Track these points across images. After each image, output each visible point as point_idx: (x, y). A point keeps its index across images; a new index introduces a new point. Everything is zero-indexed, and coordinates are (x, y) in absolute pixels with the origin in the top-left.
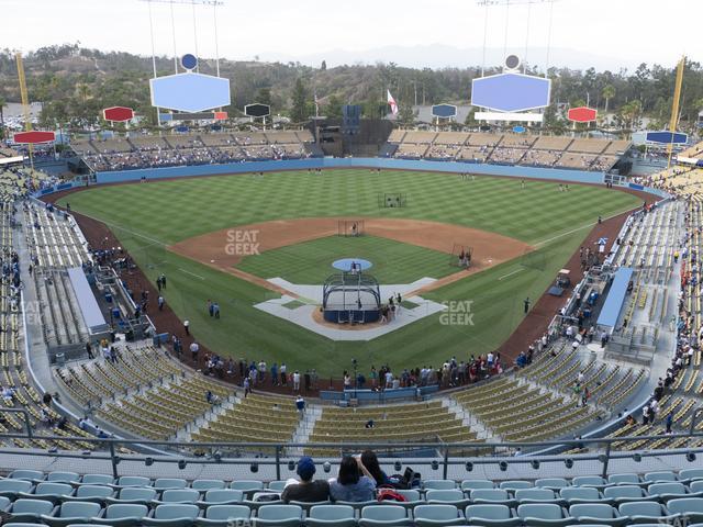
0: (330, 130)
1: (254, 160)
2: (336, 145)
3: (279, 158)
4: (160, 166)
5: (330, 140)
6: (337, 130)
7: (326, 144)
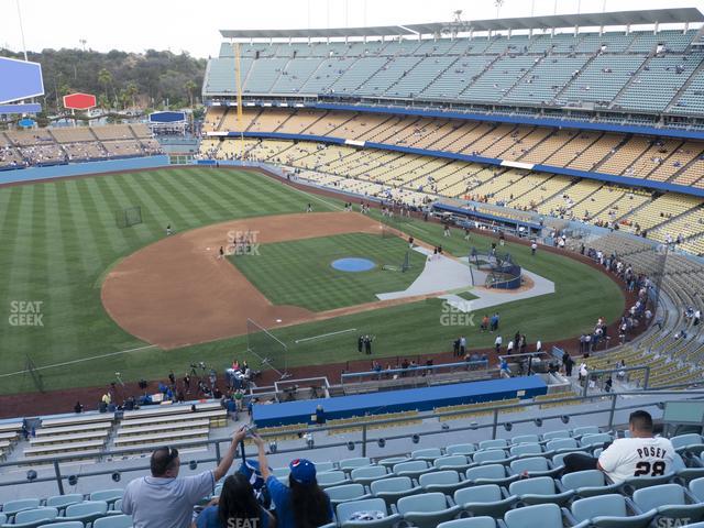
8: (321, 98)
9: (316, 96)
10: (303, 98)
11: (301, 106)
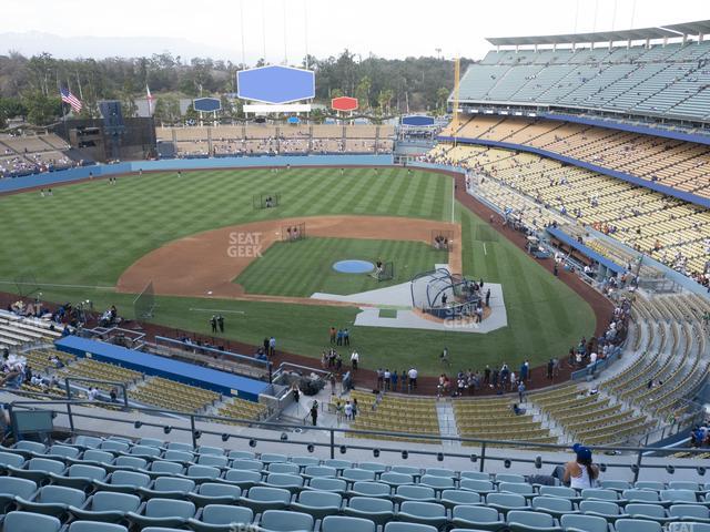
0: (89, 133)
1: (15, 175)
2: (99, 149)
5: (91, 144)
7: (87, 149)
8: (552, 108)
9: (547, 105)
10: (535, 107)
11: (533, 115)
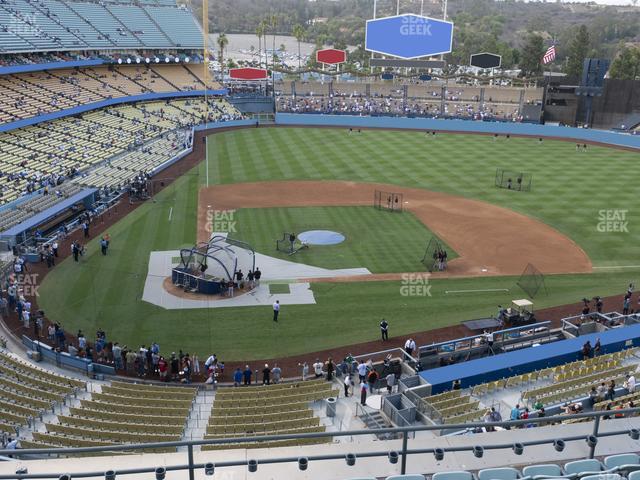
0: (563, 91)
1: (451, 118)
2: (569, 110)
3: (479, 118)
4: (345, 113)
5: (562, 102)
6: (572, 91)
7: (554, 108)
